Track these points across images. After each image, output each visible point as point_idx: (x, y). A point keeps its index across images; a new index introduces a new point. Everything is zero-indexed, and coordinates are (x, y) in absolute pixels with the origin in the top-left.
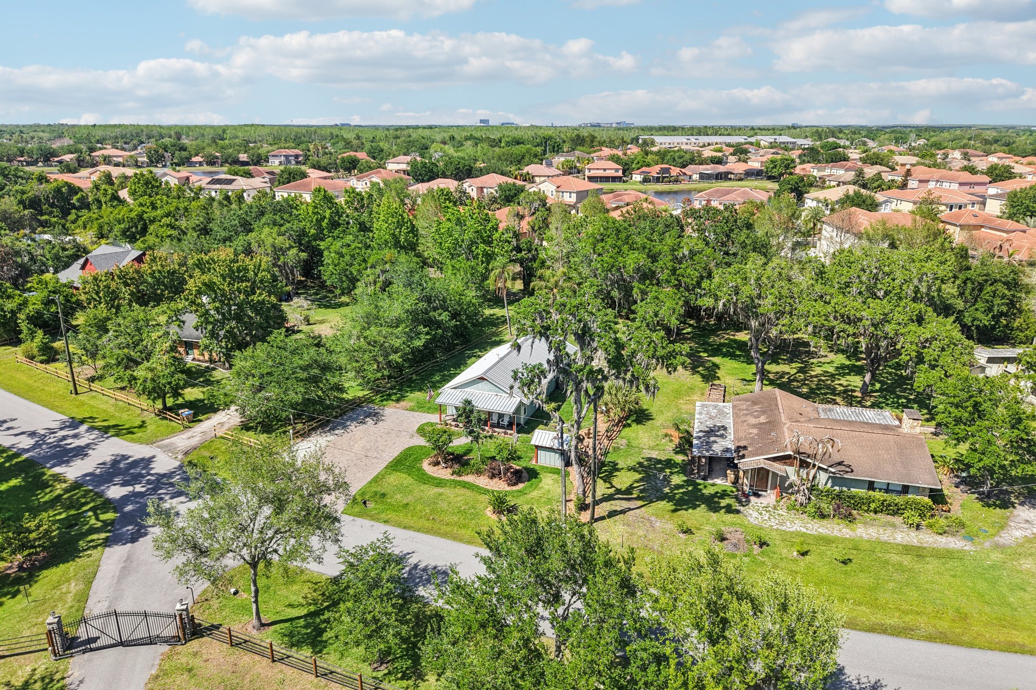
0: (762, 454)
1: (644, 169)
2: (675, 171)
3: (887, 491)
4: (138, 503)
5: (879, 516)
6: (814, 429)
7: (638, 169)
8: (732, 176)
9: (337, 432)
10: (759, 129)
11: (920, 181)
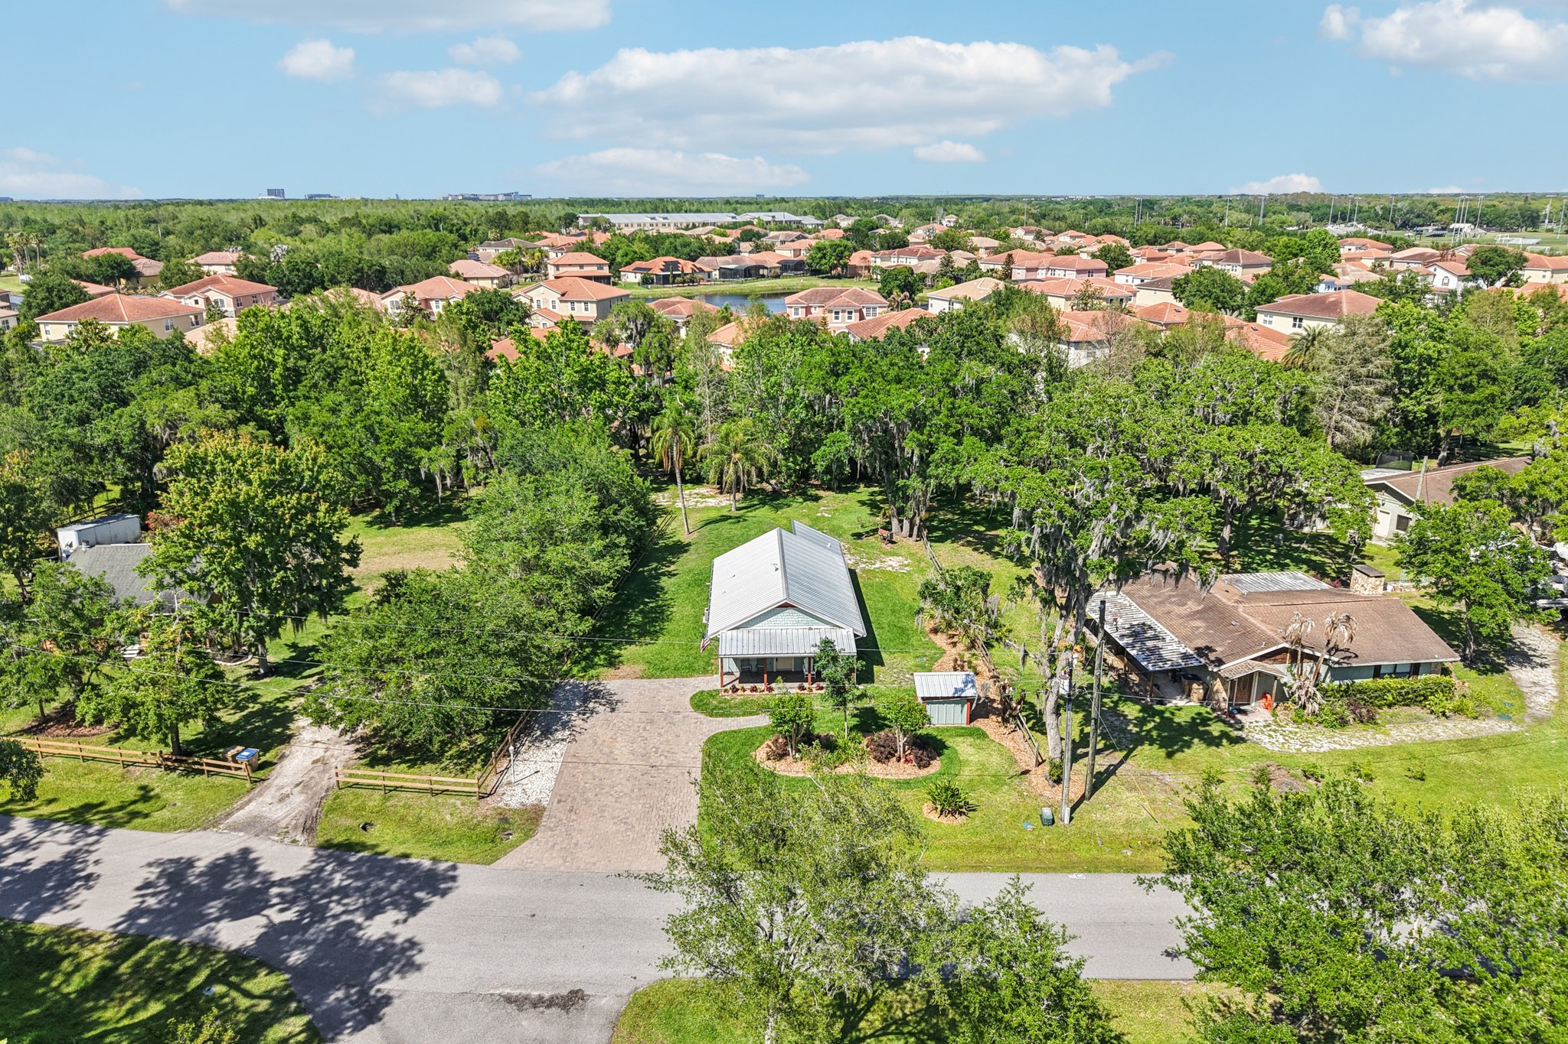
0: (1245, 655)
1: (637, 264)
2: (687, 266)
3: (1398, 675)
4: (308, 943)
5: (1396, 709)
6: (1274, 610)
7: (628, 264)
8: (765, 272)
9: (559, 735)
10: (737, 202)
11: (1028, 270)
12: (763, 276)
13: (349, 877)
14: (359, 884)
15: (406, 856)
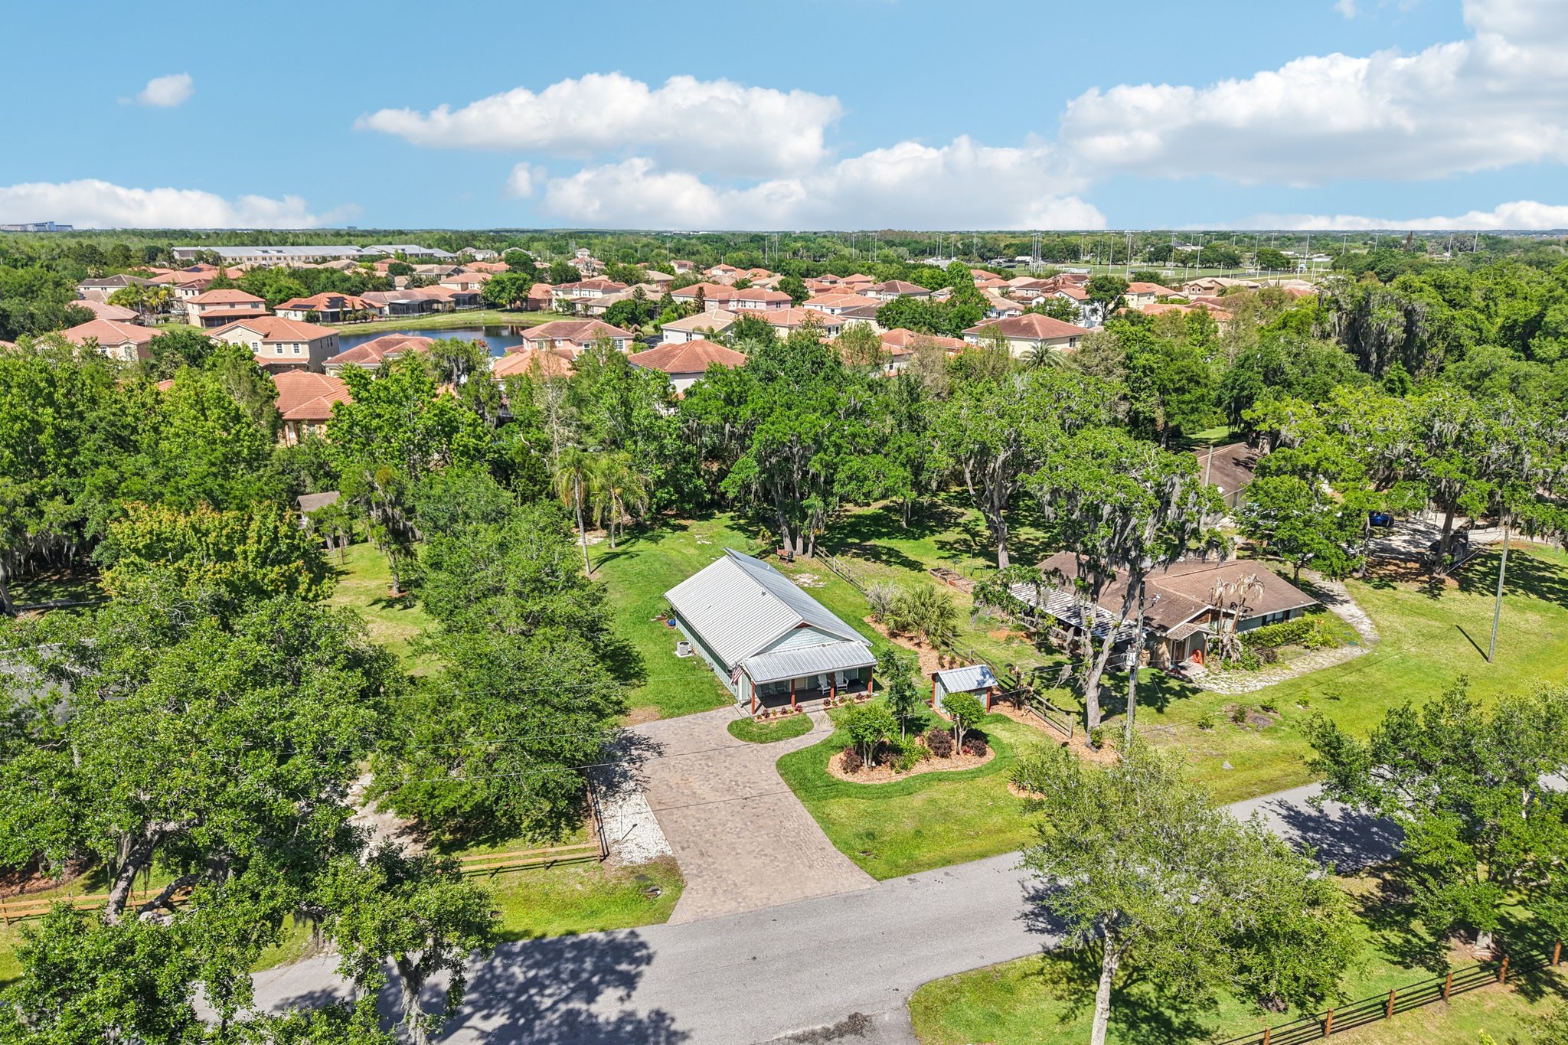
1: (295, 300)
2: (355, 302)
3: (1278, 621)
5: (1285, 648)
8: (440, 306)
9: (627, 787)
11: (721, 302)
12: (437, 311)
13: (530, 968)
14: (547, 971)
15: (572, 933)
